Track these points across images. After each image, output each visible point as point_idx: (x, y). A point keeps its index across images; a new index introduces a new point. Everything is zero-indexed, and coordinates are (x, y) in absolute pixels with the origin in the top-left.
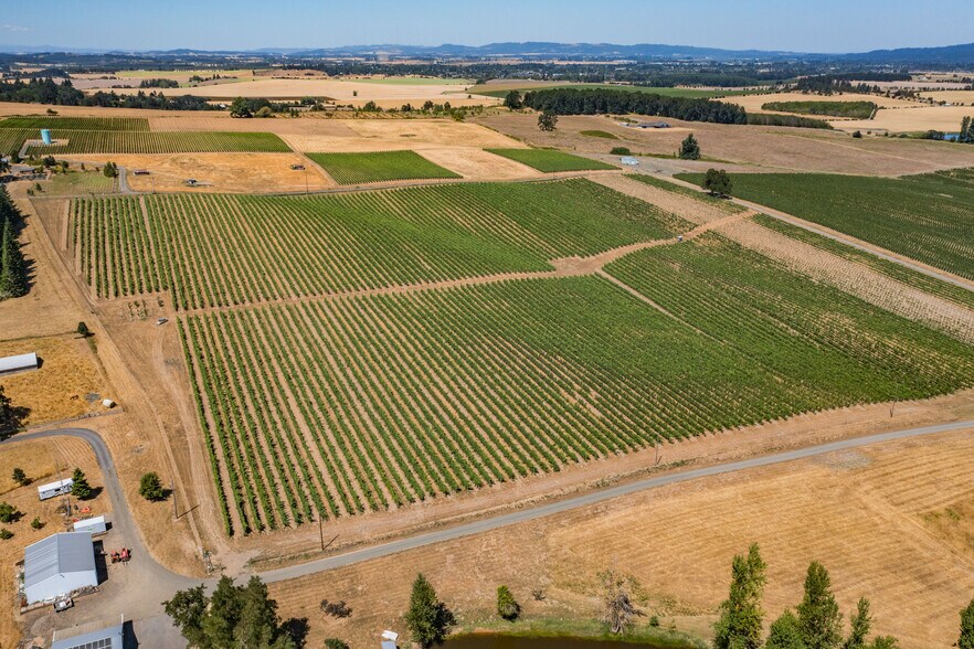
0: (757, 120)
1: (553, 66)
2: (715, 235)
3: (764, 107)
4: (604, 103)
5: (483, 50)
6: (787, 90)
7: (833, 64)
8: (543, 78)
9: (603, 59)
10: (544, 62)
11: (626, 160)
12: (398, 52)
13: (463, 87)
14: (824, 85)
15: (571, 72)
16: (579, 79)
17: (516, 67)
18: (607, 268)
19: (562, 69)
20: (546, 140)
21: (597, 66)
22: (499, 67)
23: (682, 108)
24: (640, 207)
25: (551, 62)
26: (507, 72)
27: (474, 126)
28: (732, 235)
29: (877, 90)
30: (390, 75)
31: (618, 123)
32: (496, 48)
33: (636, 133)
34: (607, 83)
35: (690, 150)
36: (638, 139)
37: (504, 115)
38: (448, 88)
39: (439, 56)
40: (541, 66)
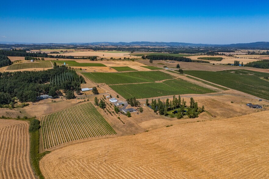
0: (194, 61)
1: (149, 48)
2: (179, 78)
3: (198, 58)
4: (162, 58)
5: (130, 43)
6: (204, 55)
7: (220, 48)
8: (147, 51)
9: (161, 46)
10: (146, 47)
11: (166, 68)
12: (108, 44)
13: (128, 54)
14: (213, 53)
15: (154, 50)
16: (156, 52)
17: (140, 48)
18: (163, 82)
19: (151, 49)
20: (151, 65)
21: (160, 48)
22: (135, 48)
23: (178, 59)
24: (168, 75)
25: (148, 47)
26: (138, 49)
27: (137, 62)
28: (182, 78)
29: (225, 55)
30: (109, 50)
31: (165, 62)
32: (134, 43)
33: (168, 64)
34: (163, 53)
35: (178, 66)
36: (169, 65)
37: (142, 60)
38: (125, 54)
39: (119, 45)
40: (146, 48)
